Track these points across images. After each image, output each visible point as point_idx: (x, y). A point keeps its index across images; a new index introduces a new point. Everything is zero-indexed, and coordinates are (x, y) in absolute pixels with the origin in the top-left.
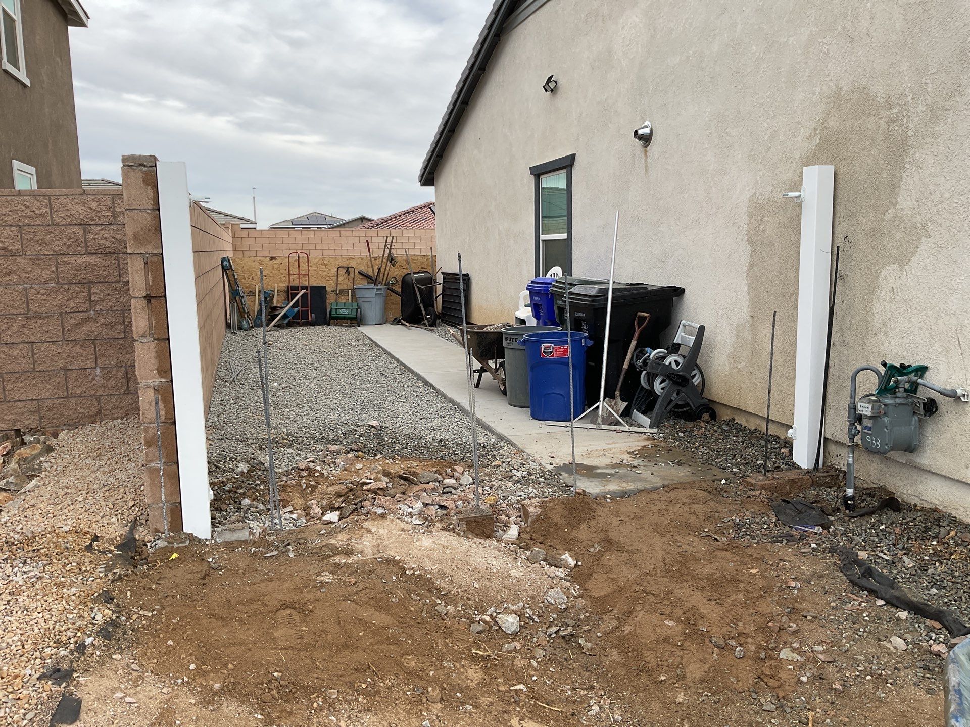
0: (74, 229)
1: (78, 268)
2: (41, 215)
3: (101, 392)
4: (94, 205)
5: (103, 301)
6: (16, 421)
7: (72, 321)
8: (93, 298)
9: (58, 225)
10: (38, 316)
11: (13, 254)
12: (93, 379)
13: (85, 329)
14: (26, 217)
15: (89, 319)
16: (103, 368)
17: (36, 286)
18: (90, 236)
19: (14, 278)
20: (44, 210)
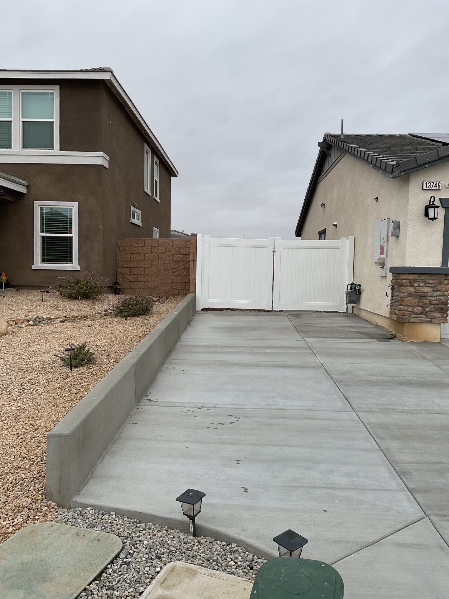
0: (177, 248)
1: (177, 257)
2: (170, 245)
3: (179, 289)
4: (182, 243)
5: (182, 266)
6: (160, 294)
7: (175, 270)
8: (180, 265)
9: (174, 247)
10: (167, 269)
11: (163, 254)
12: (178, 285)
13: (177, 272)
14: (167, 245)
15: (178, 270)
16: (180, 283)
17: (167, 262)
18: (180, 250)
19: (163, 259)
20: (171, 243)
